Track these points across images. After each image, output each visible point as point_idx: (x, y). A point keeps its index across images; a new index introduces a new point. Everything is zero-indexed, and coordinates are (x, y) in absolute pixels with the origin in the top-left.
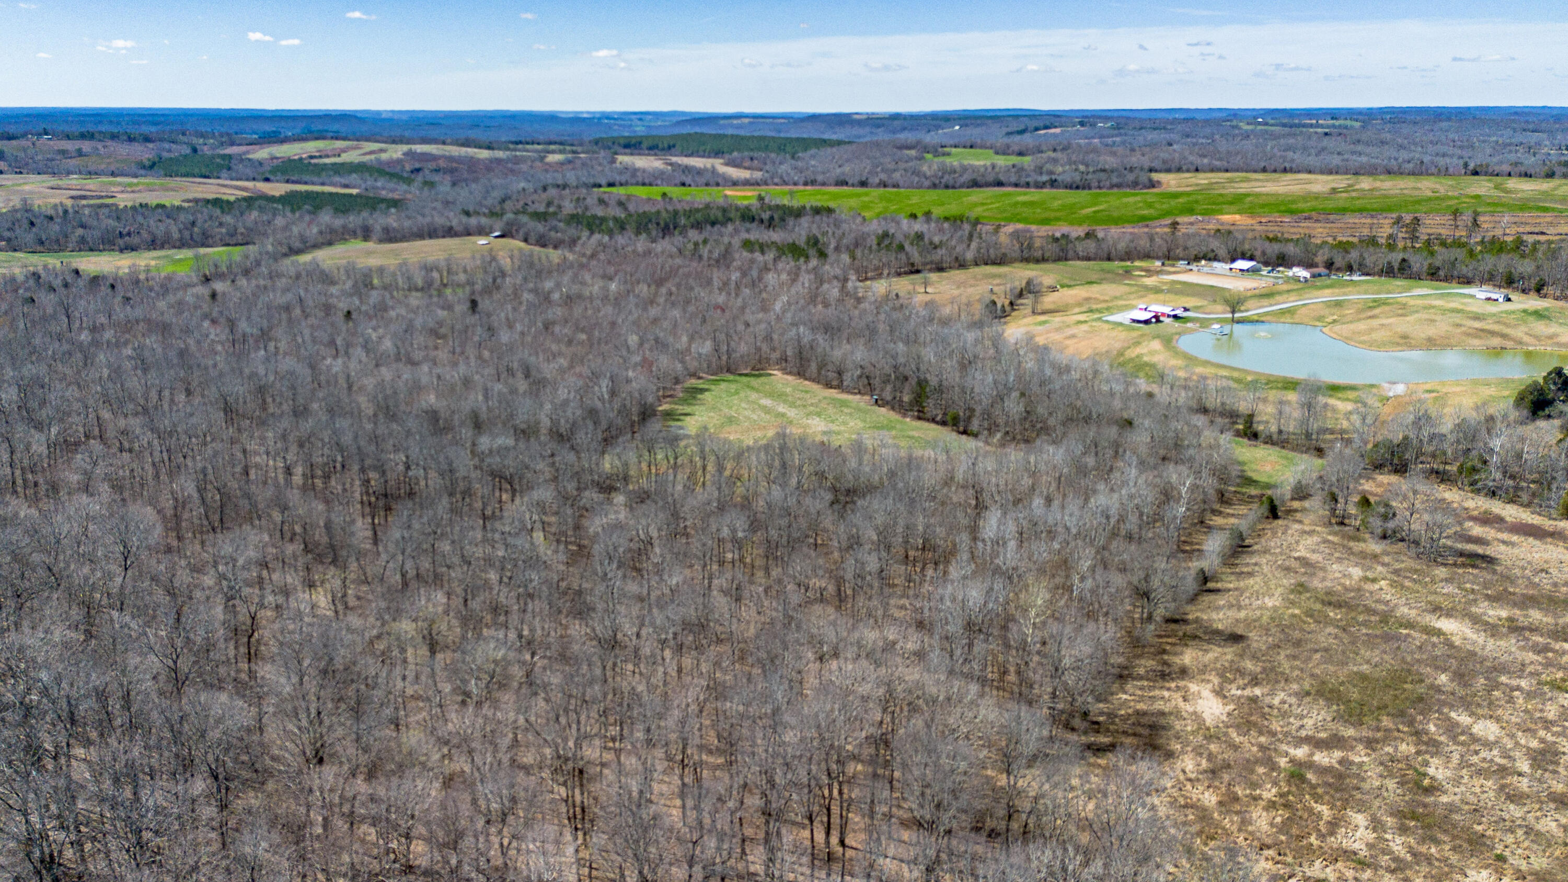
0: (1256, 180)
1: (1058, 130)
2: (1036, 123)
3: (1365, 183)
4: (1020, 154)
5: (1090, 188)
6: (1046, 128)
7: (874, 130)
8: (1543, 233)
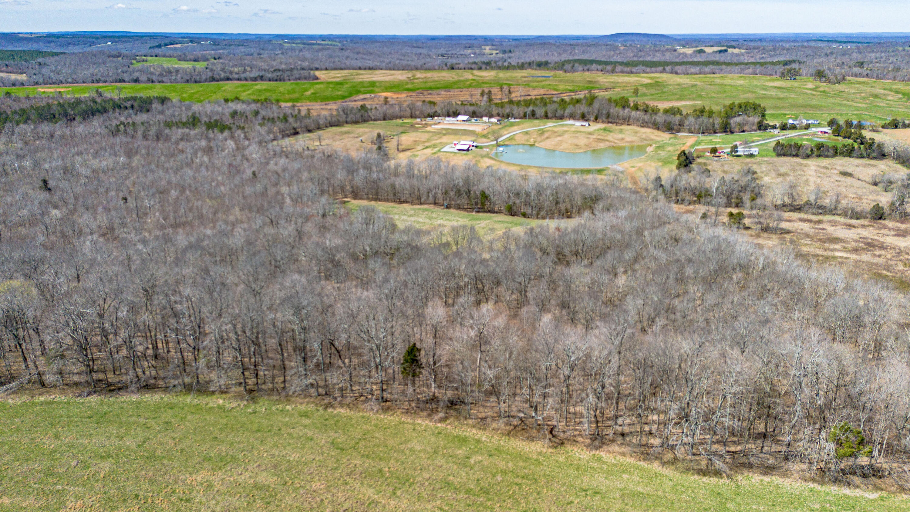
0: (362, 74)
1: (178, 46)
2: (167, 41)
3: (419, 75)
4: (195, 60)
5: (284, 81)
6: (171, 44)
7: (48, 45)
8: (529, 95)
